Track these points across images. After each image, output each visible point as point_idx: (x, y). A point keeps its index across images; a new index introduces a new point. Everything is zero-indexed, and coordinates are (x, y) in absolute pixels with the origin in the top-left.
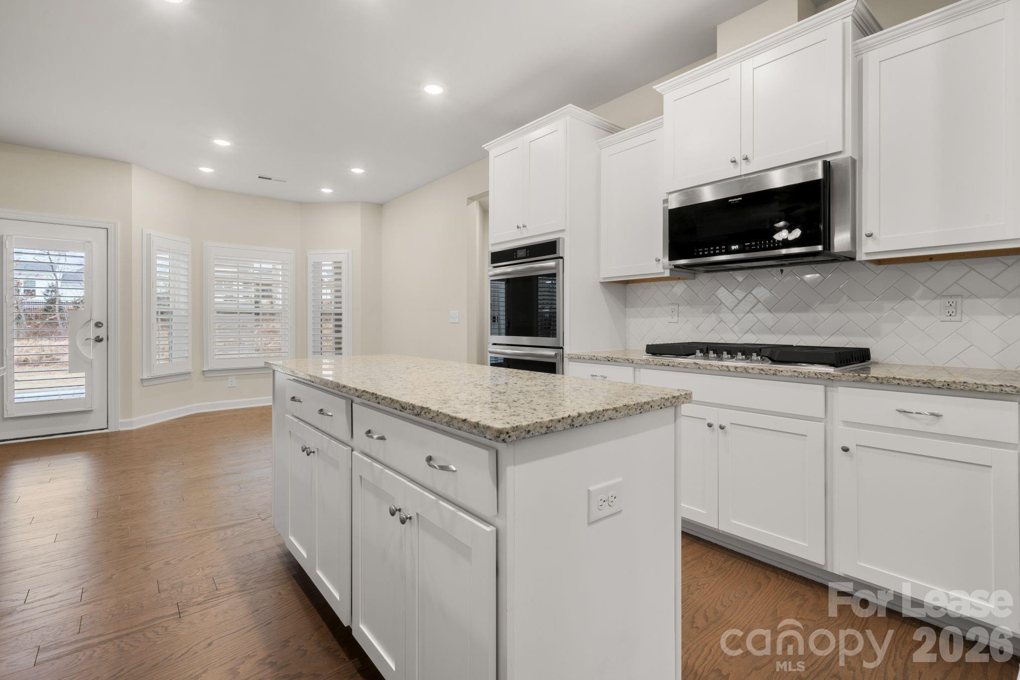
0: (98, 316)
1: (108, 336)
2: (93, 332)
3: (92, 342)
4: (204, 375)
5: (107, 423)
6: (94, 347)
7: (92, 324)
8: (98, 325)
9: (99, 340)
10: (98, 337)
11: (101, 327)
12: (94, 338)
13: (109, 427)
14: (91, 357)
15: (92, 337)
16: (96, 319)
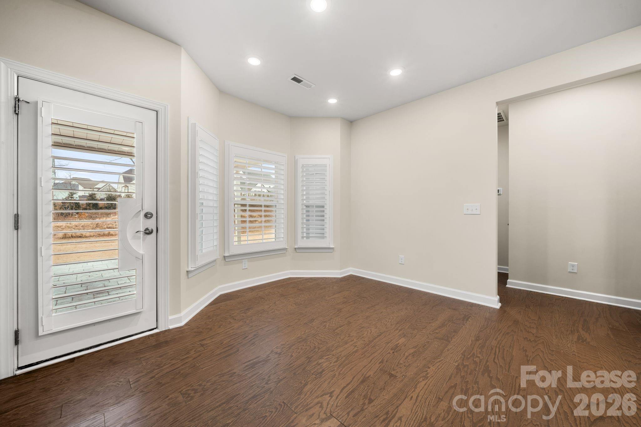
0: (149, 207)
1: (157, 227)
2: (142, 224)
3: (141, 235)
4: (225, 259)
5: (157, 321)
6: (144, 240)
7: (142, 214)
8: (148, 216)
9: (148, 232)
10: (147, 229)
11: (151, 217)
12: (143, 230)
13: (159, 326)
14: (141, 252)
15: (142, 229)
16: (147, 209)
